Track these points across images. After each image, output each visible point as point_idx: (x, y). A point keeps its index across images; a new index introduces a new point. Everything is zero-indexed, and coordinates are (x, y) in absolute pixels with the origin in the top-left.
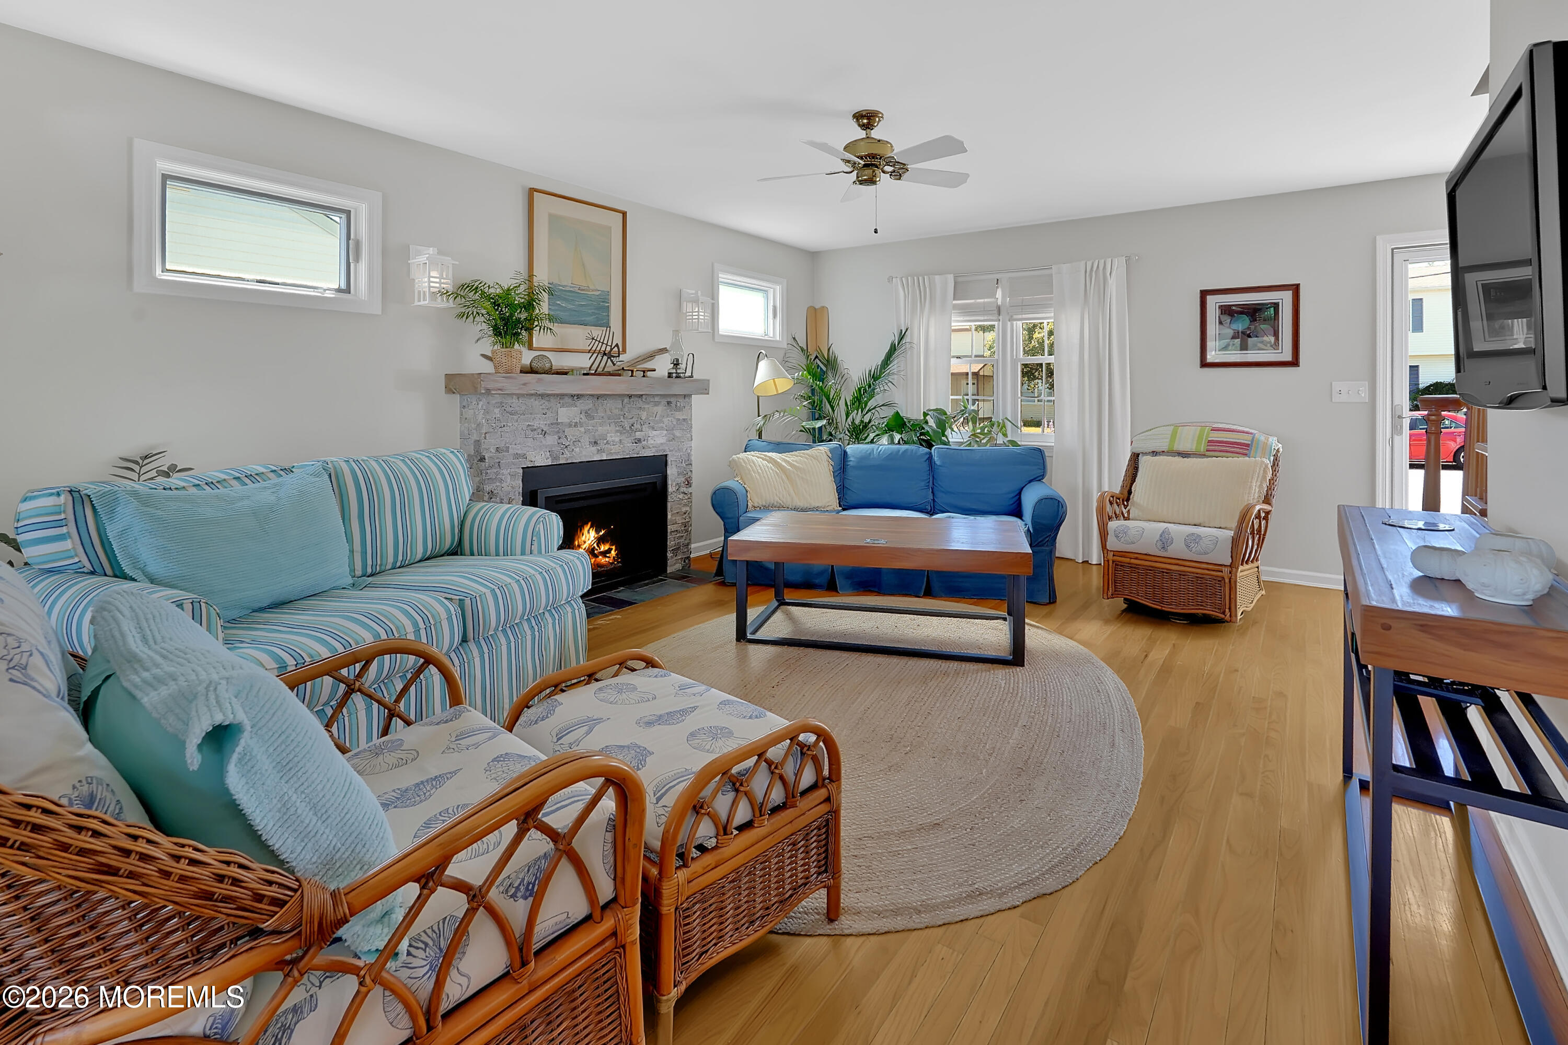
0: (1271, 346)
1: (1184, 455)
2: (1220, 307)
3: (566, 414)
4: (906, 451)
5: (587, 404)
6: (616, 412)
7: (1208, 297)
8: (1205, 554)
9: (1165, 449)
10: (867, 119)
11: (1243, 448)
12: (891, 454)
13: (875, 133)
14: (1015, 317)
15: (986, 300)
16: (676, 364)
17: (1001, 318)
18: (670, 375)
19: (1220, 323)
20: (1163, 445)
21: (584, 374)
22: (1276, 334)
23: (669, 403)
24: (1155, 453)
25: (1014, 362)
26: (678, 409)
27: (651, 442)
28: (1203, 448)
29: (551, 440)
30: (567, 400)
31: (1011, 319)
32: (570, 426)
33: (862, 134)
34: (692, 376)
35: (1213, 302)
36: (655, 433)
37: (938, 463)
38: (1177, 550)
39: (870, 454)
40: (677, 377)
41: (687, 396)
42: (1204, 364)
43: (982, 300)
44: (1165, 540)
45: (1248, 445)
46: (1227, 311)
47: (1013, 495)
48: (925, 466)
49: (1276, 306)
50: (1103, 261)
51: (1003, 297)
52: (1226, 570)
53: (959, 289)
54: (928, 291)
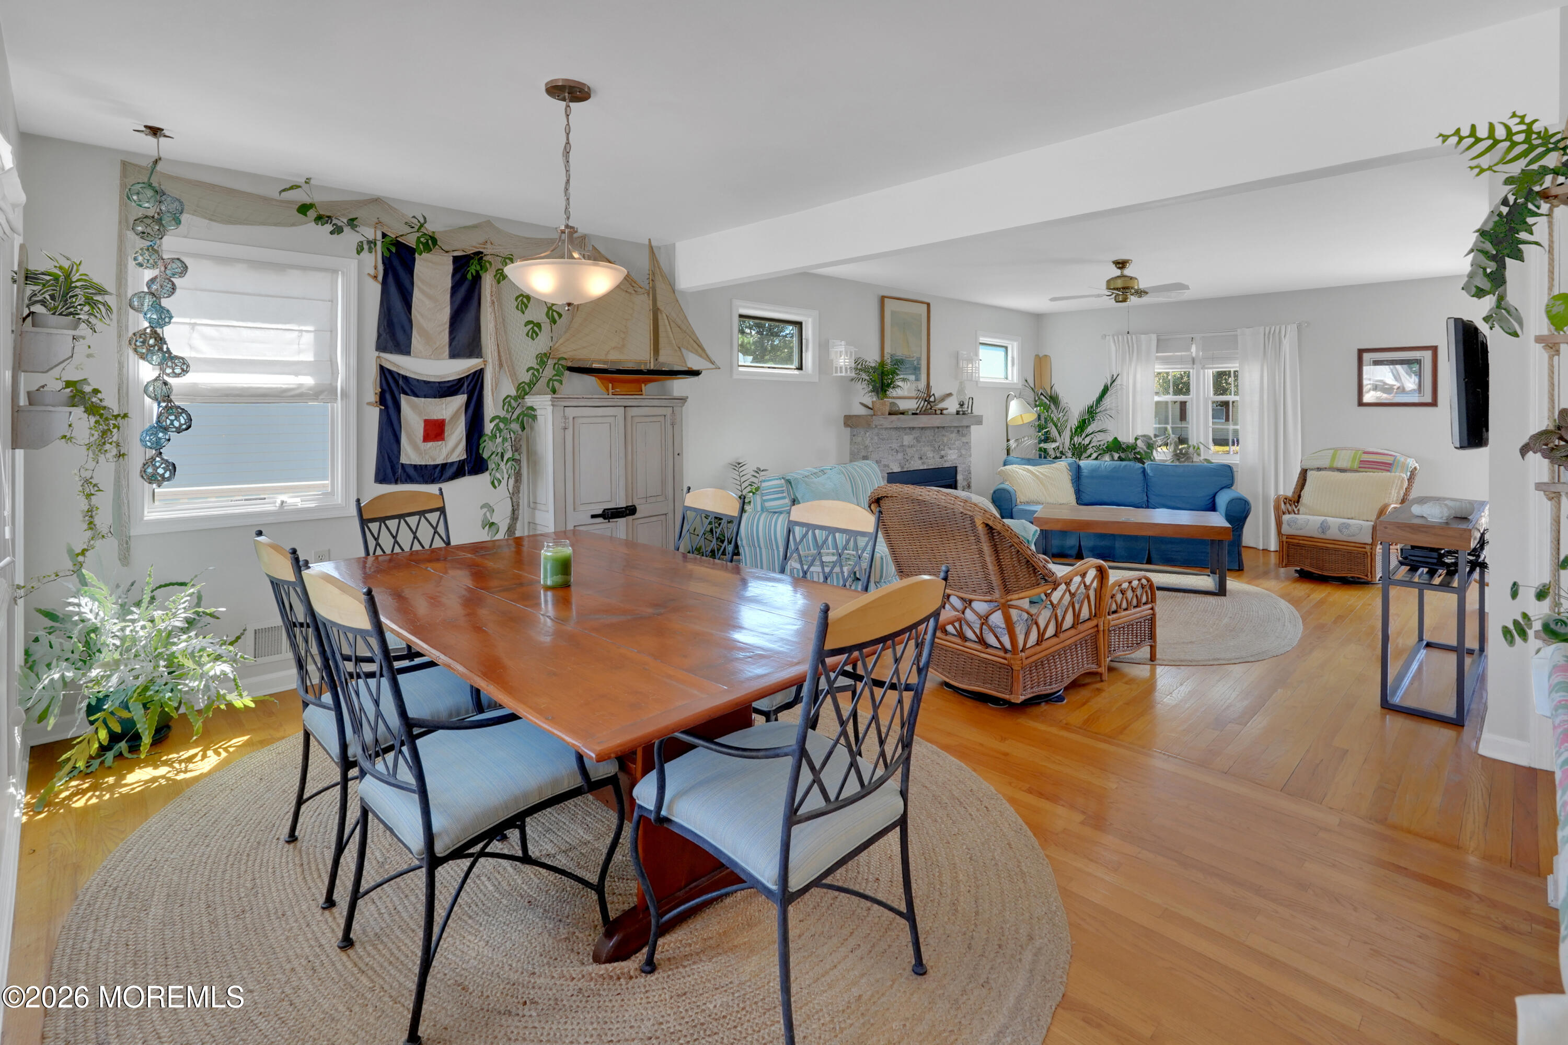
0: (1414, 392)
1: (1341, 470)
2: (1374, 362)
3: (908, 439)
4: (1126, 466)
5: (917, 433)
6: (931, 438)
7: (1364, 354)
8: (1353, 537)
9: (1327, 466)
10: (1121, 264)
11: (1387, 466)
12: (1112, 467)
13: (1128, 272)
14: (1206, 366)
15: (1183, 353)
16: (962, 405)
17: (1195, 366)
18: (958, 413)
20: (1325, 463)
21: (913, 414)
22: (1420, 383)
23: (958, 431)
24: (1319, 469)
25: (1206, 400)
26: (963, 435)
27: (949, 457)
28: (1356, 465)
29: (900, 456)
30: (908, 431)
31: (1204, 368)
32: (909, 447)
33: (1118, 272)
34: (972, 413)
35: (1368, 357)
36: (951, 451)
37: (1151, 474)
38: (1333, 533)
39: (1095, 467)
40: (963, 414)
41: (968, 427)
42: (1361, 404)
43: (1180, 354)
44: (1324, 527)
45: (1390, 464)
47: (1208, 498)
48: (1141, 477)
49: (1419, 361)
50: (1278, 328)
51: (1197, 351)
52: (1367, 547)
53: (1161, 345)
54: (1135, 346)
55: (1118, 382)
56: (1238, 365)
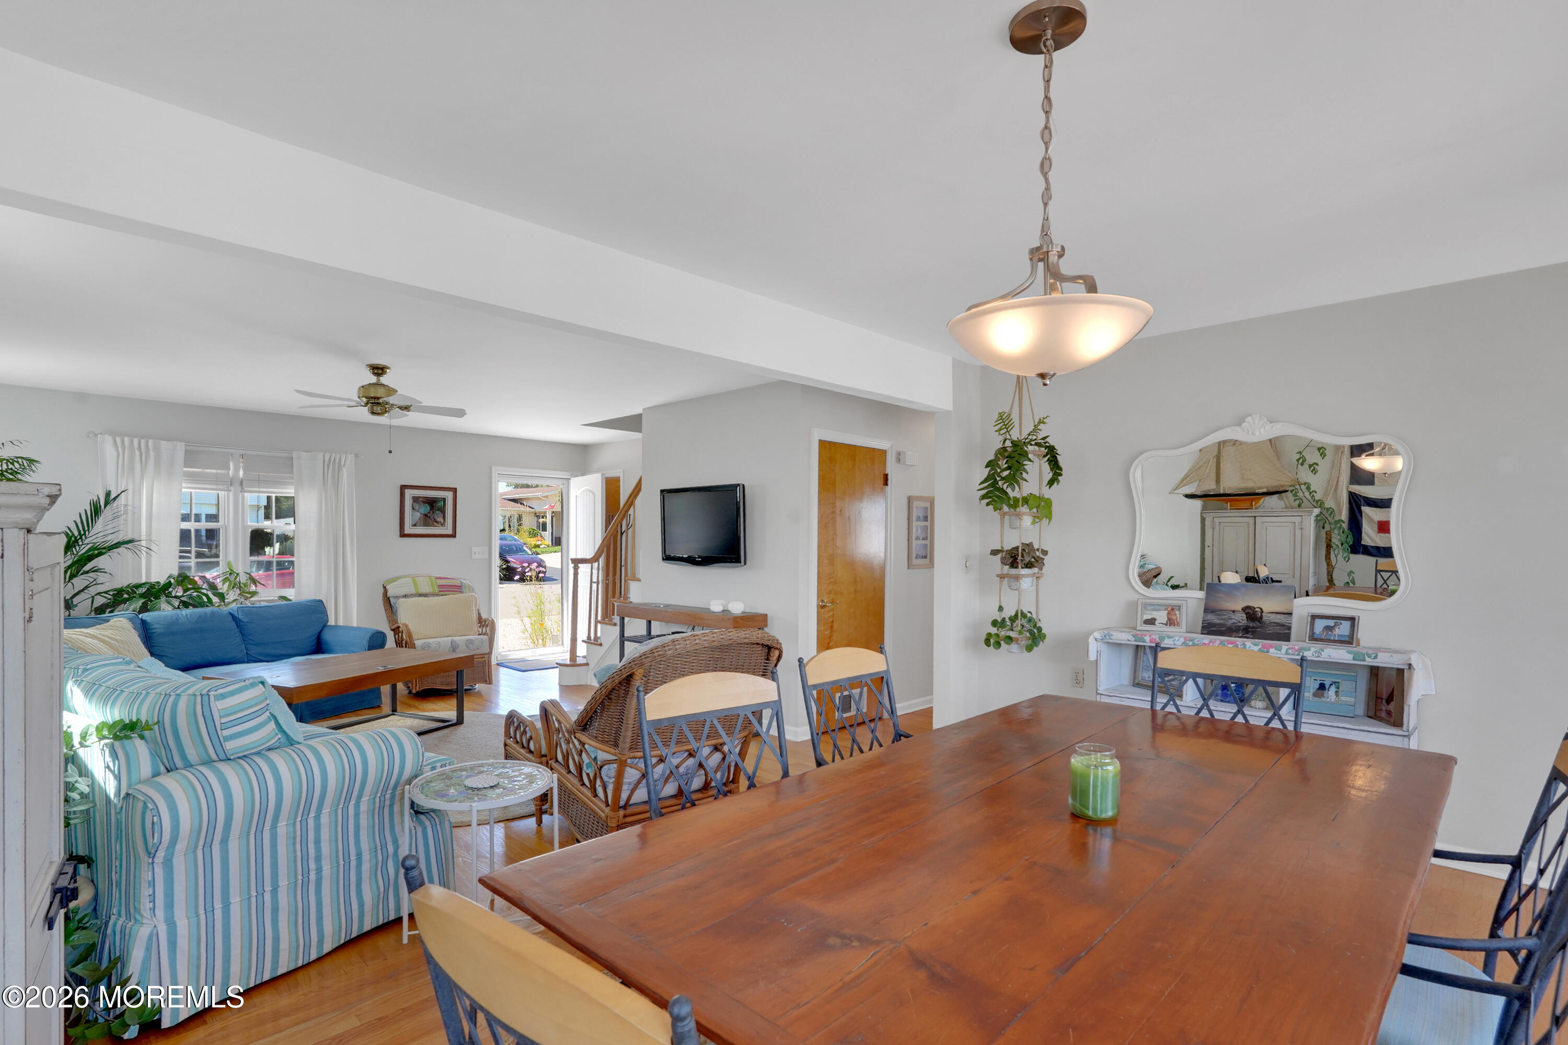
0: (442, 525)
1: (425, 595)
2: (413, 497)
4: (213, 613)
7: (406, 490)
8: (478, 649)
9: (413, 592)
11: (457, 589)
12: (200, 617)
14: (246, 489)
15: (218, 471)
17: (232, 488)
19: (413, 508)
20: (412, 590)
22: (444, 518)
24: (405, 596)
25: (242, 525)
28: (436, 590)
35: (409, 493)
37: (242, 620)
39: (177, 619)
42: (403, 535)
43: (214, 471)
44: (454, 647)
45: (460, 586)
46: (416, 499)
47: (311, 638)
48: (233, 623)
49: (444, 500)
50: (338, 456)
51: (238, 471)
52: (486, 656)
53: (191, 458)
54: (152, 453)
55: (122, 500)
56: (293, 491)
